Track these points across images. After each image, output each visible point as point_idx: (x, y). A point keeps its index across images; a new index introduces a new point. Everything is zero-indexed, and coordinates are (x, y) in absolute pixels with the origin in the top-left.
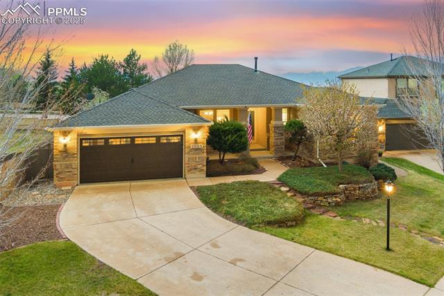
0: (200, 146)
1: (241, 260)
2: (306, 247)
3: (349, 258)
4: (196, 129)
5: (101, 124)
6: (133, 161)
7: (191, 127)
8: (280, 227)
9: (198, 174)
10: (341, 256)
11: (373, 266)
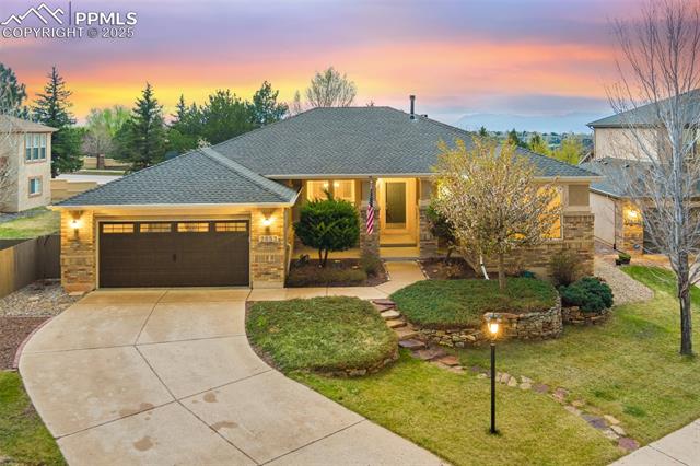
0: (274, 238)
1: (230, 425)
2: (353, 413)
3: (411, 440)
4: (268, 213)
5: (126, 202)
6: (175, 257)
7: (259, 209)
8: (336, 376)
9: (271, 282)
10: (399, 434)
11: (441, 456)
